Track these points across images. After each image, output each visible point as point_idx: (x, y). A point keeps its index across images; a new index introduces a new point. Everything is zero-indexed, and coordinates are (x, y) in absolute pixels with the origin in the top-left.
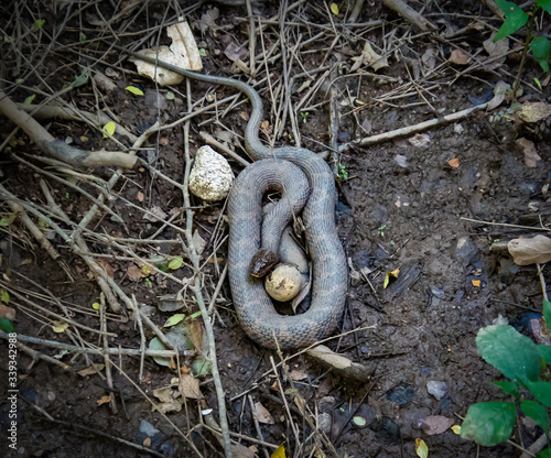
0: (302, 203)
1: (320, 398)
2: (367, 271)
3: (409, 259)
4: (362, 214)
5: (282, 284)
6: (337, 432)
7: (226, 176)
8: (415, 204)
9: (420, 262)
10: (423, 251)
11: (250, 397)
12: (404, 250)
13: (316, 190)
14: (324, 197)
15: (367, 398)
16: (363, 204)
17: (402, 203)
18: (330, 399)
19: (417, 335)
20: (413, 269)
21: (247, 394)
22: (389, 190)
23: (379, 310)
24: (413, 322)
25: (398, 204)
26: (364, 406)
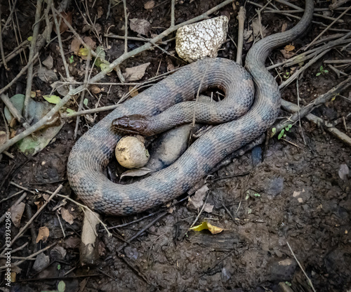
0: (219, 119)
1: (61, 245)
2: (209, 209)
3: (245, 234)
4: (264, 173)
5: (123, 150)
6: (42, 277)
7: (204, 49)
8: (305, 207)
9: (243, 243)
10: (259, 239)
11: (25, 195)
12: (250, 225)
13: (240, 121)
14: (235, 130)
15: (83, 278)
16: (274, 168)
17: (300, 196)
18: (63, 252)
19: (173, 281)
20: (232, 241)
21: (25, 191)
22: (305, 179)
23: (176, 240)
24: (183, 271)
25: (296, 194)
26: (76, 282)
